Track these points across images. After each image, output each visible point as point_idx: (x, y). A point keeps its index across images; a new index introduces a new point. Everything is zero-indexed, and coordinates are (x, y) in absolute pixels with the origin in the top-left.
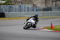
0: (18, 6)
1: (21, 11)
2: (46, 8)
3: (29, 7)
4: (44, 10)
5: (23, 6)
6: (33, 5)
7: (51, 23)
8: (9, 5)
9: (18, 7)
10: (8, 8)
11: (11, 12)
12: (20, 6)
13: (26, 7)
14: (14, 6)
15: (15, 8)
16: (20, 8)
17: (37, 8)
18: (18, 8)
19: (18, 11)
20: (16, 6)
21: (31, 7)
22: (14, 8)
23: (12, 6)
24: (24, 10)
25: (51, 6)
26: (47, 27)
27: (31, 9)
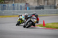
0: (11, 4)
1: (14, 9)
2: (38, 6)
3: (22, 6)
4: (37, 8)
5: (16, 4)
6: (26, 3)
7: (44, 21)
8: (2, 4)
9: (11, 6)
10: (2, 6)
11: (5, 10)
12: (13, 5)
13: (19, 6)
14: (7, 5)
15: (9, 6)
17: (30, 7)
19: (11, 9)
20: (9, 4)
21: (24, 5)
22: (7, 6)
23: (5, 4)
24: (17, 9)
25: (43, 5)
26: (39, 25)
27: (24, 8)
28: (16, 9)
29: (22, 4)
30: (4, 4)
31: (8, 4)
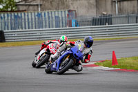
1: (40, 25)
3: (60, 16)
4: (96, 22)
5: (45, 14)
6: (69, 11)
7: (113, 52)
8: (13, 14)
9: (33, 17)
10: (11, 19)
11: (19, 28)
12: (39, 15)
15: (28, 19)
16: (39, 19)
17: (79, 19)
18: (35, 19)
19: (34, 25)
20: (30, 14)
22: (25, 19)
23: (19, 15)
24: (47, 24)
26: (102, 61)
27: (64, 22)
28: (46, 26)
29: (60, 12)
30: (16, 14)
31: (26, 14)
